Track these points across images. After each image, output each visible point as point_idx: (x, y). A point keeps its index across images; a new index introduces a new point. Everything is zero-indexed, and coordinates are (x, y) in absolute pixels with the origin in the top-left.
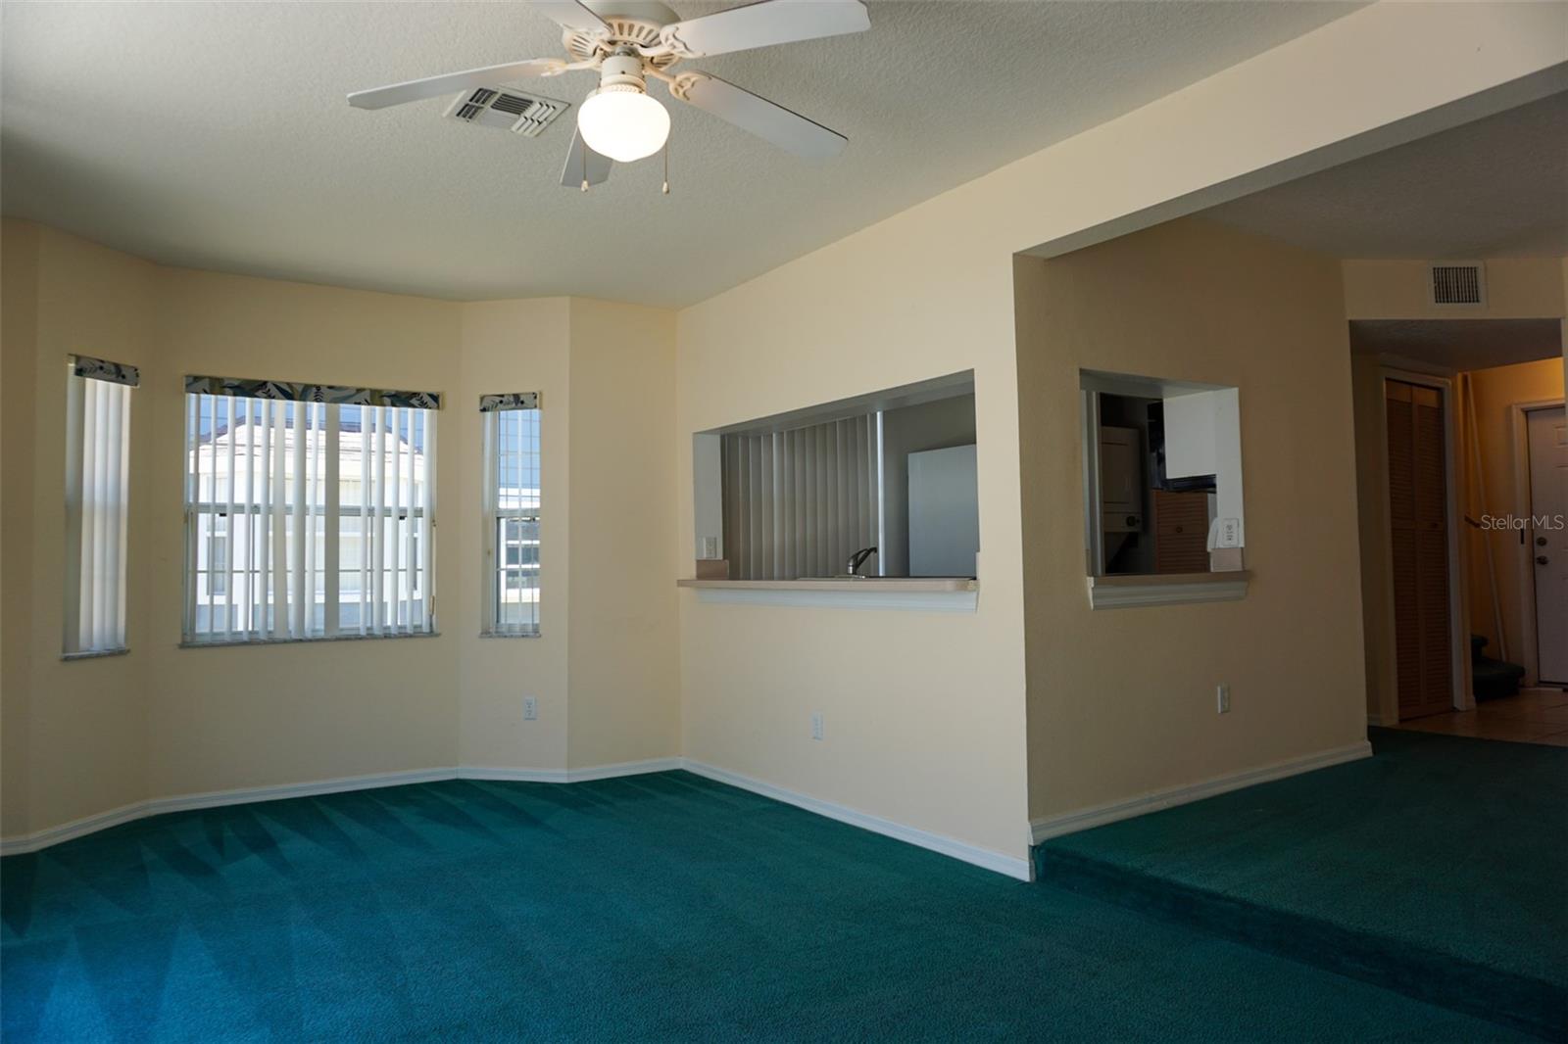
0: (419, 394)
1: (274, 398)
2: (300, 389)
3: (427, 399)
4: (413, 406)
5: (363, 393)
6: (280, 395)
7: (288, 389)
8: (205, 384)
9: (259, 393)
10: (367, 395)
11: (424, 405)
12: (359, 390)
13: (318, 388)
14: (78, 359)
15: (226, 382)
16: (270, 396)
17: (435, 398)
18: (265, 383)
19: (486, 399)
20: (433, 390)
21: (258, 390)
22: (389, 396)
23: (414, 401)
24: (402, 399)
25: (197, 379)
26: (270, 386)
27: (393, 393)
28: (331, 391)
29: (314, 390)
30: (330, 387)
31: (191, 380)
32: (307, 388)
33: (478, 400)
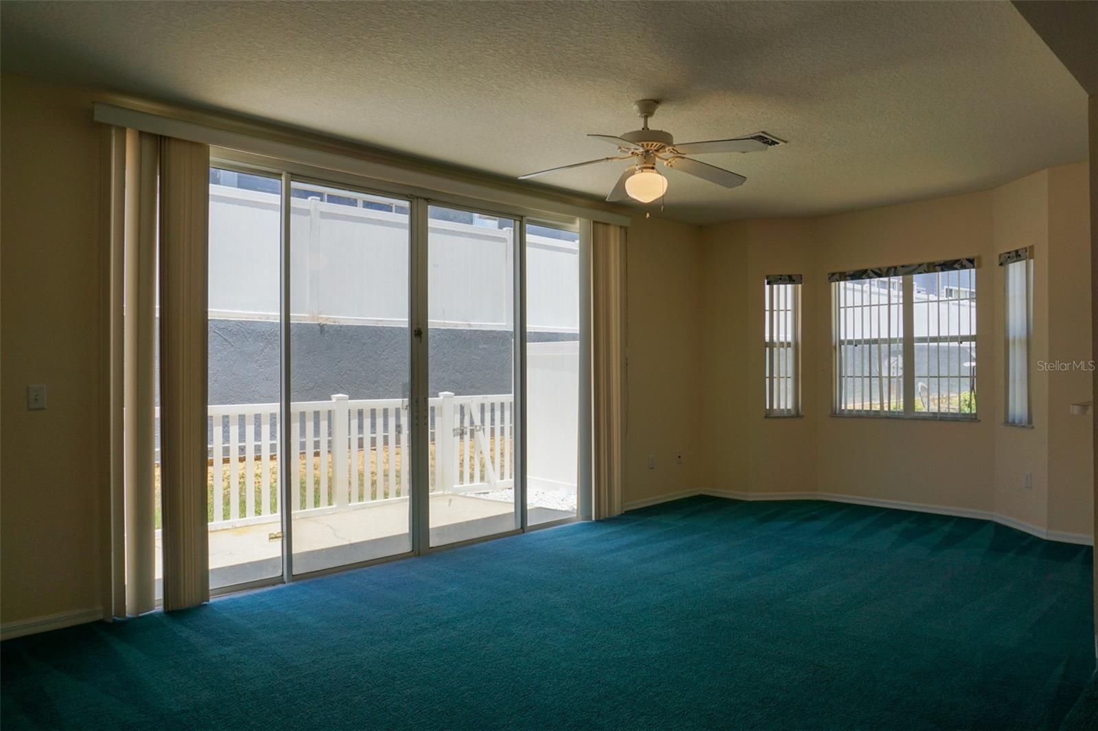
0: (960, 260)
1: (872, 278)
2: (885, 270)
3: (965, 263)
4: (956, 269)
5: (922, 267)
6: (874, 275)
7: (878, 271)
8: (837, 276)
9: (864, 276)
10: (925, 267)
11: (963, 267)
12: (920, 265)
13: (896, 268)
14: (767, 277)
15: (847, 274)
16: (870, 277)
17: (971, 261)
18: (866, 271)
19: (1002, 257)
20: (970, 256)
21: (862, 275)
22: (939, 265)
23: (956, 266)
24: (948, 266)
25: (833, 274)
26: (869, 271)
27: (942, 262)
28: (903, 268)
29: (893, 270)
30: (902, 266)
31: (830, 276)
32: (889, 269)
33: (998, 257)
